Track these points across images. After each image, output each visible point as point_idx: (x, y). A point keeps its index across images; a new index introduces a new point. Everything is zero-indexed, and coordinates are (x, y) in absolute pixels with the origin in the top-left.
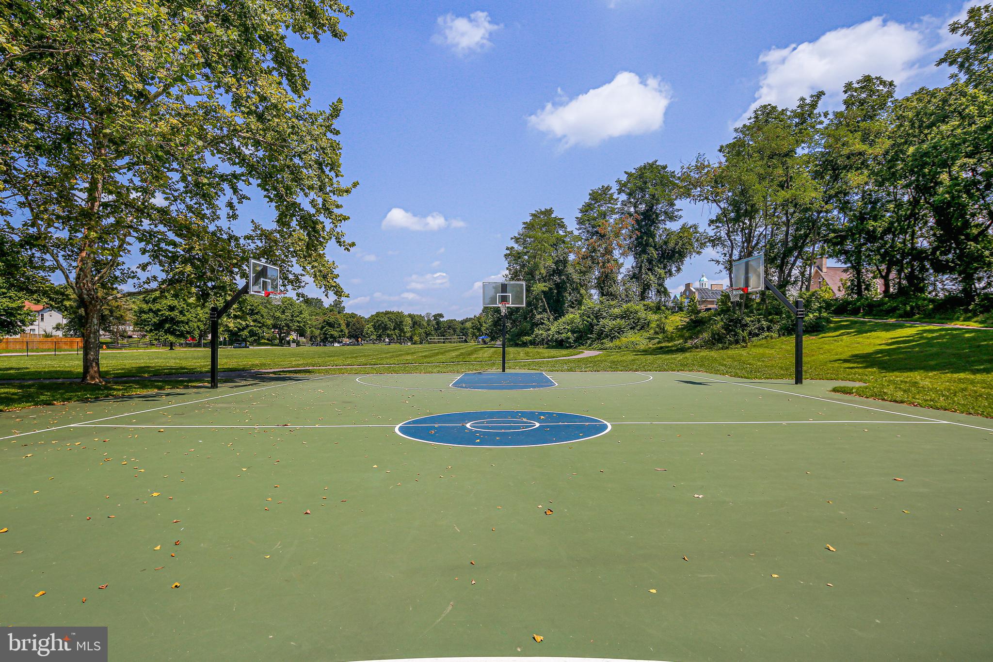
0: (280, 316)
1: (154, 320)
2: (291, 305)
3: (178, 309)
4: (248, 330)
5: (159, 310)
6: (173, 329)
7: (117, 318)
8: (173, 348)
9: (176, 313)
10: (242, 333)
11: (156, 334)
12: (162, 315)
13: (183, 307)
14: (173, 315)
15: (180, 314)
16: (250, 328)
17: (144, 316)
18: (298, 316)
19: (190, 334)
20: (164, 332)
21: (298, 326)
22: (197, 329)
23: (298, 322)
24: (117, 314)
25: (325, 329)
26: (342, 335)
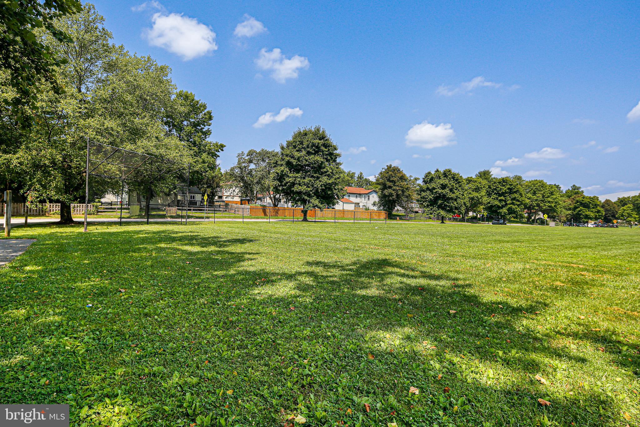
0: (532, 197)
1: (430, 197)
2: (542, 187)
3: (449, 187)
4: (507, 207)
5: (434, 188)
6: (445, 205)
7: (407, 197)
8: (444, 221)
9: (447, 190)
10: (501, 210)
11: (431, 209)
12: (436, 192)
13: (453, 186)
14: (444, 193)
15: (450, 192)
16: (509, 206)
17: (423, 194)
18: (549, 197)
19: (458, 210)
20: (438, 208)
21: (549, 206)
22: (463, 205)
23: (549, 202)
24: (406, 193)
25: (579, 209)
26: (599, 215)
